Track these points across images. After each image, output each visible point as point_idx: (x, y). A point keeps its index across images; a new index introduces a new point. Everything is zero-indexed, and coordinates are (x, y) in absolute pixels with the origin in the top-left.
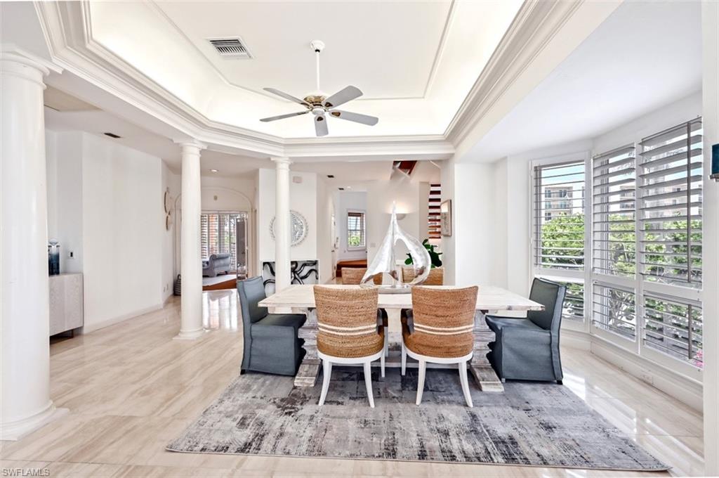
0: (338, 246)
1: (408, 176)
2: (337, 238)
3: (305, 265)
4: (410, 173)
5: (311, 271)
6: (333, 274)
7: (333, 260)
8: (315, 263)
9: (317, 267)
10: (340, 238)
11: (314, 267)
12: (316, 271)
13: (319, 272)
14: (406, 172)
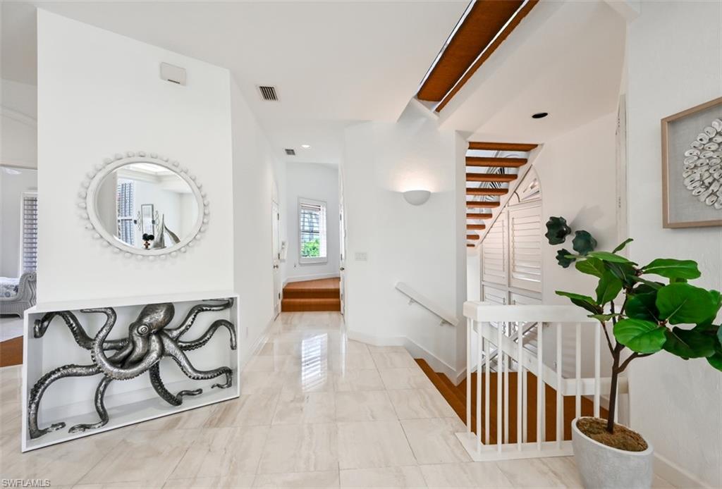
0: (284, 256)
1: (435, 117)
2: (283, 244)
3: (198, 309)
4: (438, 110)
5: (215, 326)
6: (276, 309)
7: (276, 284)
8: (228, 304)
9: (234, 315)
10: (287, 244)
11: (225, 315)
12: (230, 326)
13: (239, 330)
14: (430, 108)
